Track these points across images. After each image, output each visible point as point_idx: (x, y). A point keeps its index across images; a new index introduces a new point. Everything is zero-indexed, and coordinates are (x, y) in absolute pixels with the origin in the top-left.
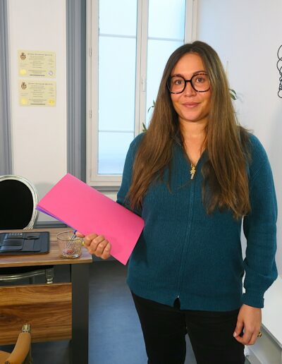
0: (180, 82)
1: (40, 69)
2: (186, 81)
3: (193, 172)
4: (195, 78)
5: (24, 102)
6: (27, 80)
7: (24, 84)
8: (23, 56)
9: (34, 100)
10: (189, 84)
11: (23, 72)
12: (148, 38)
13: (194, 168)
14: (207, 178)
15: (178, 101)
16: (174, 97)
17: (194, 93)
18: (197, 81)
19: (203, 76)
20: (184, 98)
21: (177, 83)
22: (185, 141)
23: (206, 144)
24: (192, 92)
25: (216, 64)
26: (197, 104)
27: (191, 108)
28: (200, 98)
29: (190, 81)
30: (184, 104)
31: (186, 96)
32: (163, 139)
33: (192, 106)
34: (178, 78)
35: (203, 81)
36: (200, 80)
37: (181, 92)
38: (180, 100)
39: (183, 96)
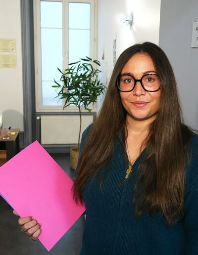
1: (7, 48)
2: (136, 81)
3: (129, 172)
6: (0, 54)
12: (69, 29)
13: (130, 168)
15: (127, 100)
17: (143, 93)
18: (147, 80)
19: (153, 77)
21: (127, 81)
27: (140, 107)
29: (140, 81)
30: (132, 103)
34: (127, 77)
35: (152, 80)
36: (150, 80)
37: (131, 91)
38: (129, 98)
39: (132, 95)
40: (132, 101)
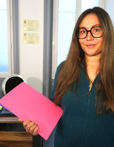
0: (84, 32)
1: (32, 28)
2: (87, 31)
3: (91, 86)
4: (93, 29)
5: (25, 42)
6: (27, 32)
7: (25, 34)
8: (25, 22)
9: (29, 41)
10: (89, 33)
11: (25, 29)
13: (91, 84)
14: (99, 91)
15: (83, 44)
16: (81, 41)
17: (92, 39)
18: (95, 31)
19: (98, 28)
20: (87, 42)
21: (82, 32)
22: (88, 67)
23: (100, 70)
24: (91, 37)
25: (107, 20)
26: (94, 45)
27: (91, 48)
28: (97, 42)
29: (90, 31)
30: (86, 45)
31: (87, 40)
32: (73, 66)
33: (91, 47)
34: (83, 30)
35: (98, 31)
36: (97, 30)
37: (85, 38)
38: (84, 43)
39: (86, 41)
40: (86, 44)
